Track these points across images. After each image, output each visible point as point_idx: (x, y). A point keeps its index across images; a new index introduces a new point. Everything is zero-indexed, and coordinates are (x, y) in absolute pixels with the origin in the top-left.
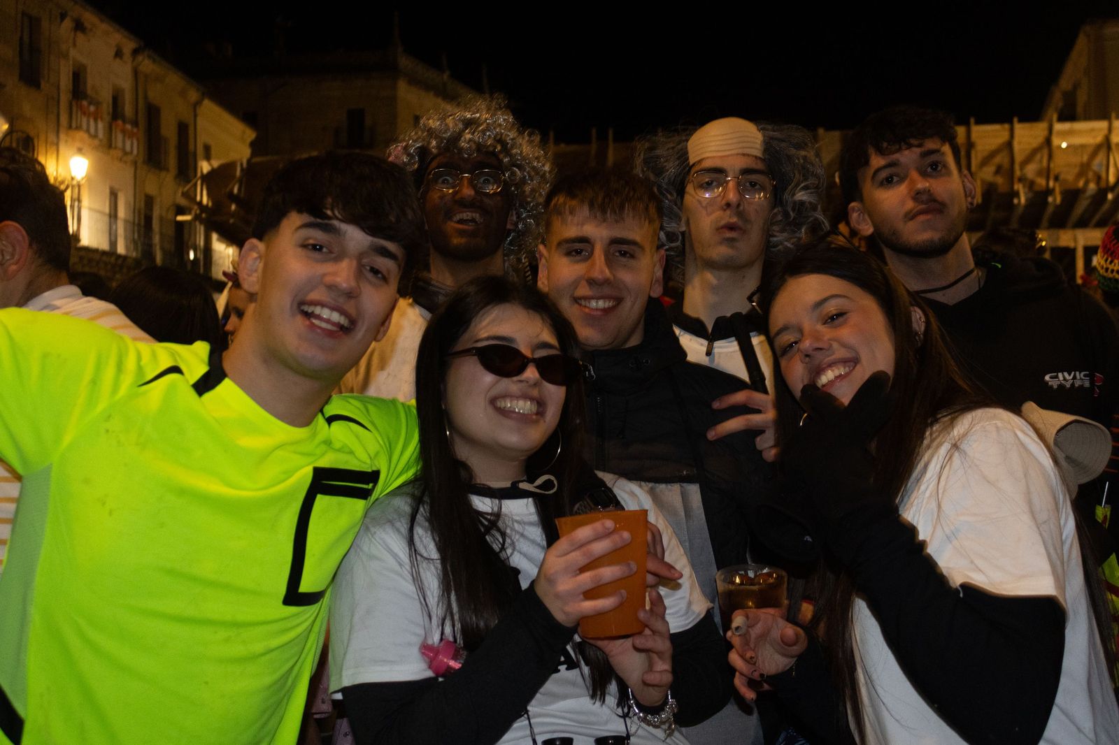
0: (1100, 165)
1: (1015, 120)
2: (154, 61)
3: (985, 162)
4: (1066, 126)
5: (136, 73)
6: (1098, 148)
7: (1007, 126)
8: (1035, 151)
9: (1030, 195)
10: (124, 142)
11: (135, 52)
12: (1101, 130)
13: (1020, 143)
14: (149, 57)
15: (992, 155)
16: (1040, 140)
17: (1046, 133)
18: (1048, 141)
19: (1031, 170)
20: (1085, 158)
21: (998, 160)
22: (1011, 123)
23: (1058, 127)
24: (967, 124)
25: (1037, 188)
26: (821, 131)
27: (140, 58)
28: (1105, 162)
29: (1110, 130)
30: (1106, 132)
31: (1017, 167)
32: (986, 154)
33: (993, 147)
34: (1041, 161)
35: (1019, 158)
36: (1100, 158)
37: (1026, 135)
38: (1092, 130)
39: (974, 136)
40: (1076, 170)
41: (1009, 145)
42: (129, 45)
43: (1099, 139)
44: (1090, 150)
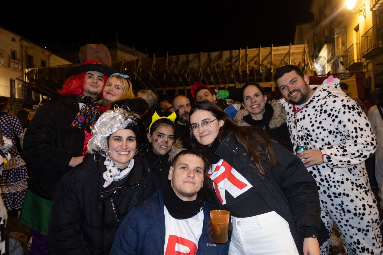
0: (287, 60)
1: (260, 46)
2: (28, 43)
3: (252, 60)
4: (276, 48)
5: (22, 46)
6: (286, 54)
7: (258, 49)
8: (267, 56)
9: (266, 70)
10: (14, 65)
11: (20, 40)
12: (287, 49)
13: (262, 54)
14: (26, 41)
15: (254, 58)
16: (268, 52)
17: (270, 50)
18: (271, 53)
19: (265, 63)
20: (282, 58)
21: (255, 59)
22: (259, 47)
23: (274, 48)
24: (245, 48)
25: (267, 68)
26: (202, 53)
27: (22, 41)
28: (289, 59)
29: (290, 48)
30: (289, 49)
31: (261, 61)
32: (252, 57)
33: (254, 56)
34: (269, 59)
35: (261, 59)
36: (287, 58)
37: (264, 51)
38: (285, 49)
39: (248, 52)
40: (280, 62)
41: (259, 55)
42: (17, 38)
43: (287, 52)
44: (284, 55)
